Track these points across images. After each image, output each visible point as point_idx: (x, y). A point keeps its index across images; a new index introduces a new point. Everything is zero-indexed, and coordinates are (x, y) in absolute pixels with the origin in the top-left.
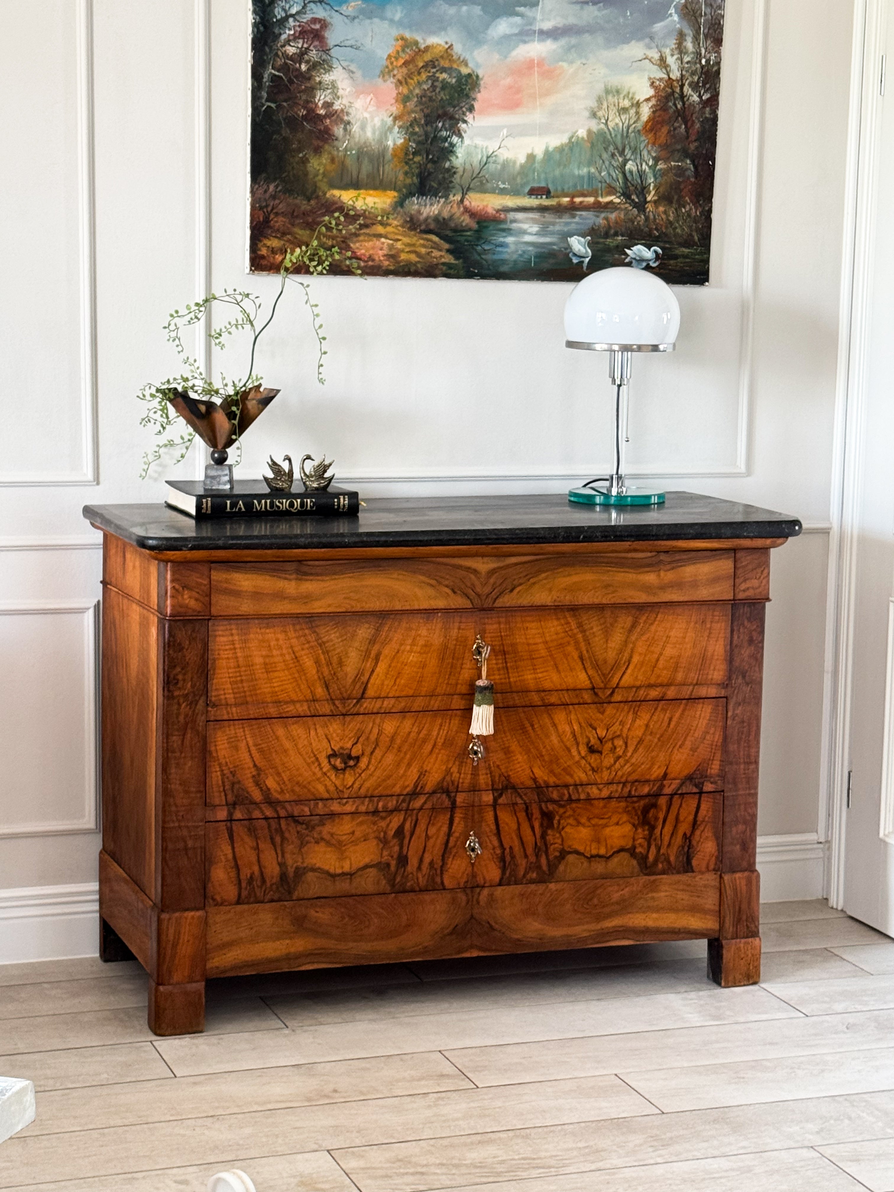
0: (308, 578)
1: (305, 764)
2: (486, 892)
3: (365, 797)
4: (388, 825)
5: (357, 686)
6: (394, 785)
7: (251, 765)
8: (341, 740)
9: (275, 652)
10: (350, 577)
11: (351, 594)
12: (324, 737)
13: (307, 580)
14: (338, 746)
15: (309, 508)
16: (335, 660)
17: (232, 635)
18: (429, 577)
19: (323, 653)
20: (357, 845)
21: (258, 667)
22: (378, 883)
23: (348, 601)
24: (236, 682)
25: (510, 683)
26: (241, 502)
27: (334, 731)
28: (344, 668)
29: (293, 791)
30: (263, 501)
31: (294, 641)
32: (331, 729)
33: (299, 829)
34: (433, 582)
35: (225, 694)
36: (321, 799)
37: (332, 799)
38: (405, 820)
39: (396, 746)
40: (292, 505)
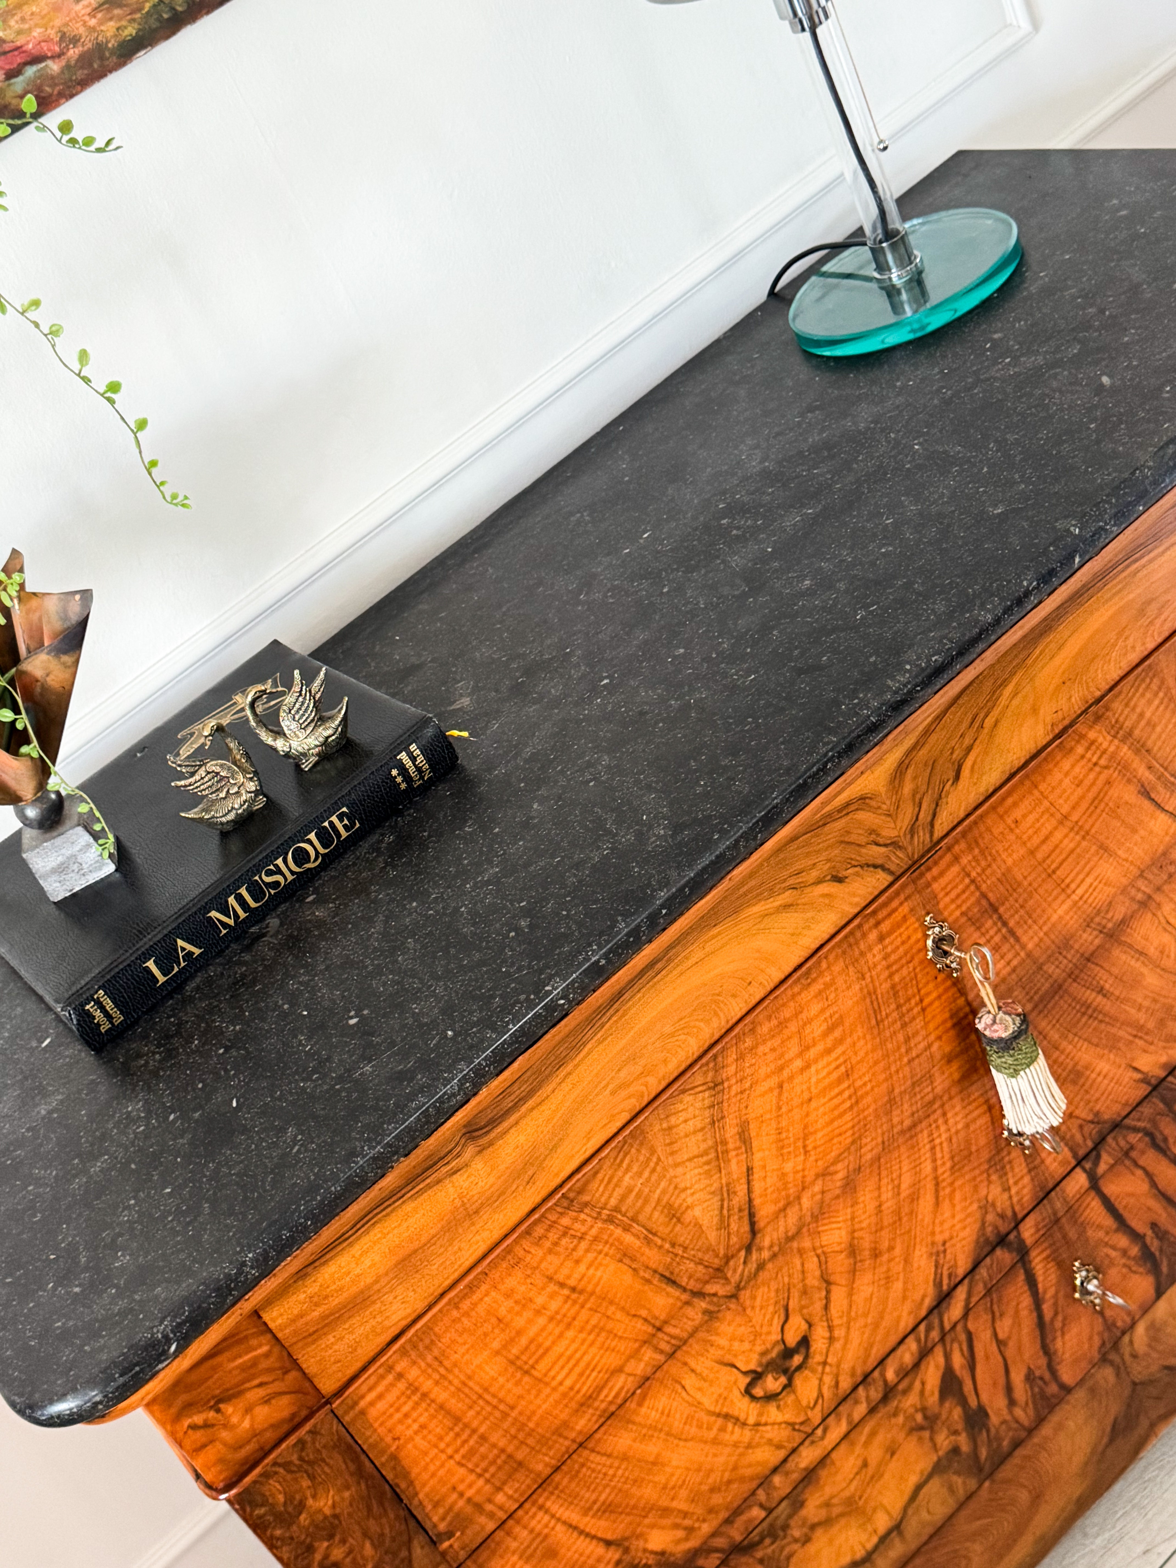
0: (505, 1125)
1: (707, 1448)
2: (1140, 1329)
3: (855, 1388)
4: (922, 1392)
5: (734, 1227)
6: (898, 1319)
7: (600, 1550)
8: (753, 1342)
9: (519, 1322)
10: (600, 1042)
11: (623, 1074)
12: (717, 1367)
13: (506, 1132)
14: (755, 1357)
15: (344, 834)
16: (658, 1220)
17: (400, 1376)
18: (772, 892)
19: (627, 1229)
20: (882, 1475)
21: (501, 1380)
22: (951, 1490)
23: (623, 1094)
24: (472, 1452)
25: (1029, 955)
26: (180, 943)
27: (732, 1339)
28: (688, 1218)
29: (711, 1511)
30: (232, 900)
31: (551, 1264)
32: (723, 1342)
33: (759, 1554)
34: (787, 897)
35: (461, 1495)
36: (775, 1470)
37: (794, 1451)
38: (948, 1357)
39: (867, 1253)
40: (301, 857)
